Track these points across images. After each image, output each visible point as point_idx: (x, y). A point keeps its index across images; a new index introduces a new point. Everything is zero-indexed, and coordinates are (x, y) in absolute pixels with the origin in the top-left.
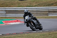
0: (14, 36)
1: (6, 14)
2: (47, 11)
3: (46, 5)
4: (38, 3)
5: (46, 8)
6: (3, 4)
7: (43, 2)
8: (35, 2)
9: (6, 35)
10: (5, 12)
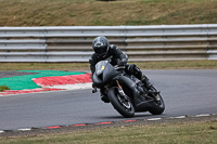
0: (77, 134)
1: (46, 50)
2: (202, 42)
3: (202, 19)
4: (171, 11)
5: (201, 29)
6: (35, 13)
7: (189, 7)
8: (159, 4)
9: (47, 130)
10: (43, 44)
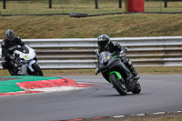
3: (158, 32)
6: (18, 28)
8: (123, 20)
